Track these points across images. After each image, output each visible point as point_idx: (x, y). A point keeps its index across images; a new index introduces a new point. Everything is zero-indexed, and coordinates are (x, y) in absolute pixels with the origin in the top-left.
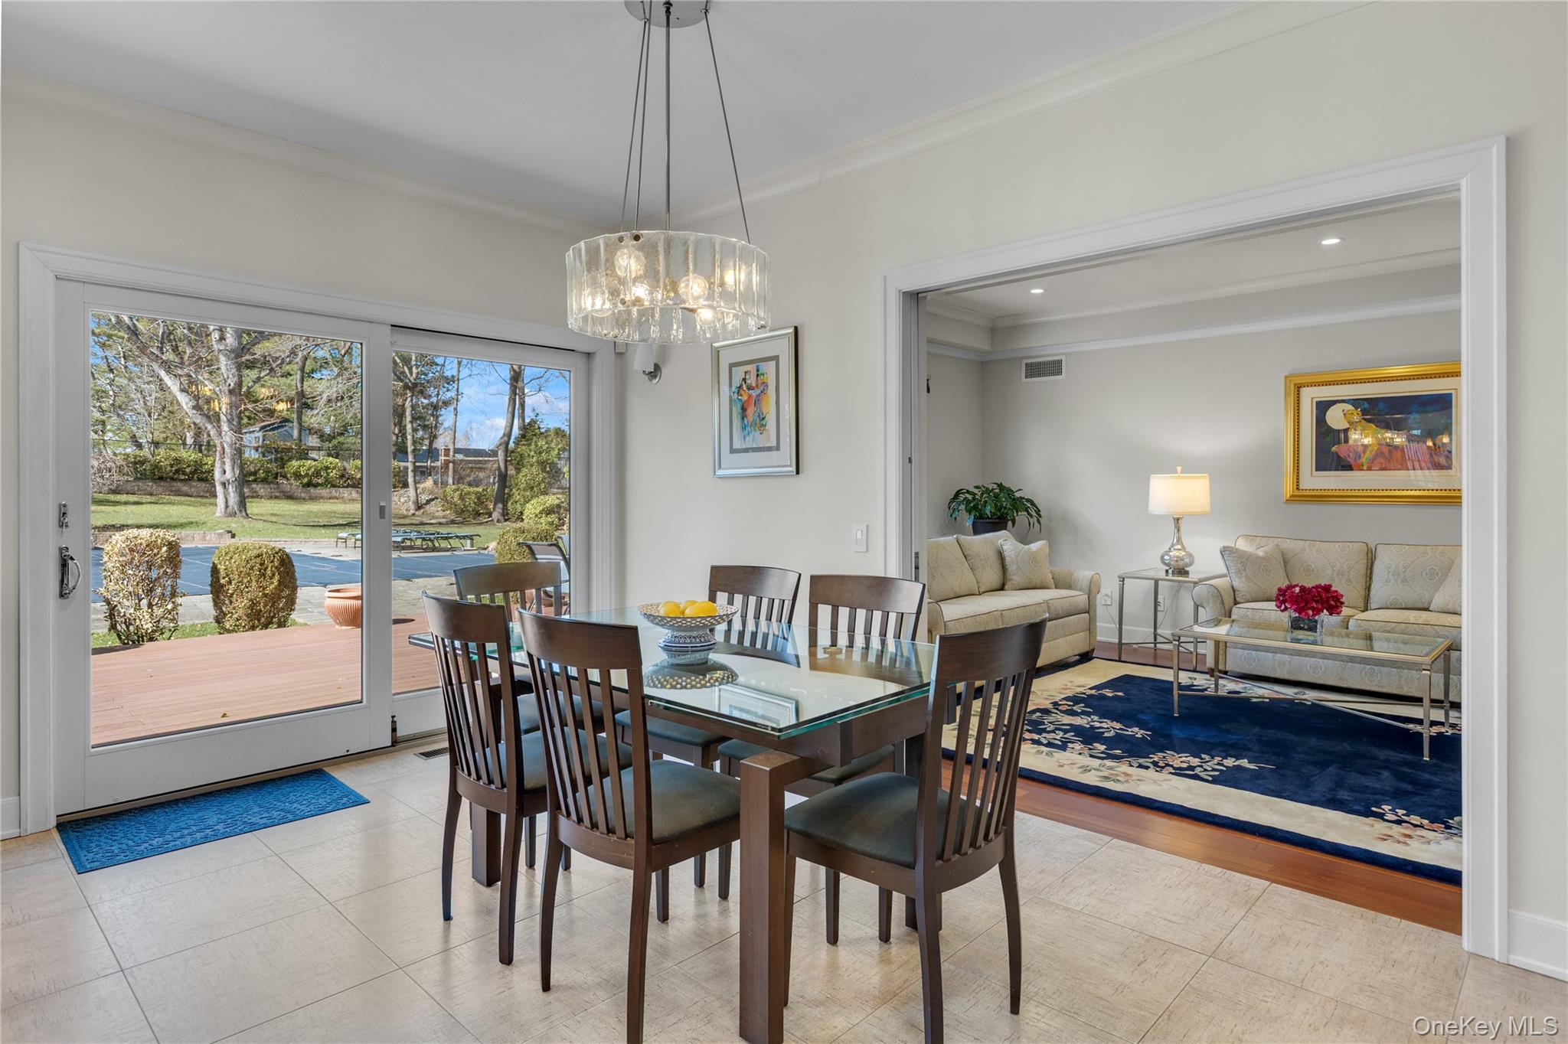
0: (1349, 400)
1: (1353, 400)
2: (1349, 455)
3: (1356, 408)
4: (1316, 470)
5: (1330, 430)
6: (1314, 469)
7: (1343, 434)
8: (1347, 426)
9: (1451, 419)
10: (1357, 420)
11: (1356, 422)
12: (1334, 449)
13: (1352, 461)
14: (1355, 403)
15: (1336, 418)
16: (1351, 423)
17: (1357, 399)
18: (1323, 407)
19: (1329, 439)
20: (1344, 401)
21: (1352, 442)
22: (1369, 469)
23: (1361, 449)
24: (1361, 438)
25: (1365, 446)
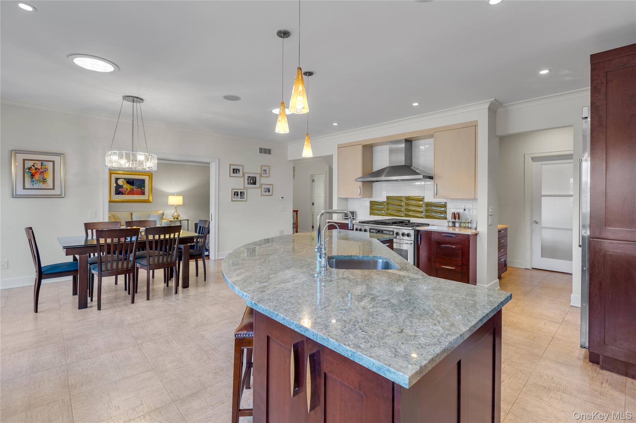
6: (115, 194)
7: (121, 187)
8: (123, 184)
9: (145, 184)
10: (125, 183)
12: (120, 189)
13: (124, 193)
14: (125, 179)
15: (120, 182)
18: (117, 179)
19: (118, 187)
20: (122, 178)
21: (124, 188)
22: (128, 194)
23: (126, 190)
24: (126, 187)
25: (127, 189)
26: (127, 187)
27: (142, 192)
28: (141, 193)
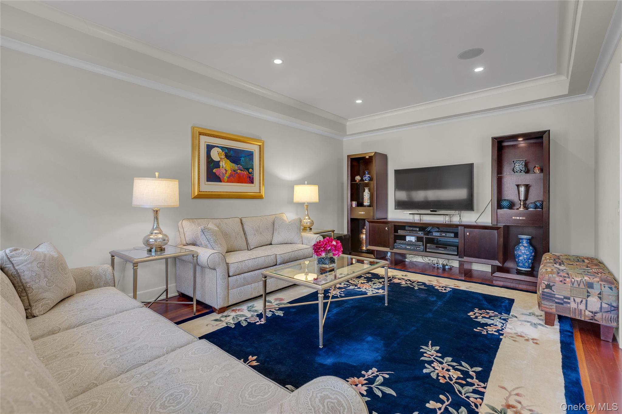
0: (220, 147)
1: (222, 147)
2: (220, 174)
3: (223, 151)
4: (207, 181)
5: (213, 161)
6: (206, 181)
9: (253, 162)
10: (223, 157)
11: (223, 158)
12: (214, 171)
13: (221, 178)
14: (223, 148)
15: (215, 155)
16: (221, 159)
17: (223, 147)
18: (209, 148)
19: (212, 165)
20: (218, 147)
21: (221, 168)
22: (228, 182)
23: (224, 171)
24: (224, 166)
25: (226, 171)
26: (226, 166)
27: (250, 177)
28: (248, 179)
